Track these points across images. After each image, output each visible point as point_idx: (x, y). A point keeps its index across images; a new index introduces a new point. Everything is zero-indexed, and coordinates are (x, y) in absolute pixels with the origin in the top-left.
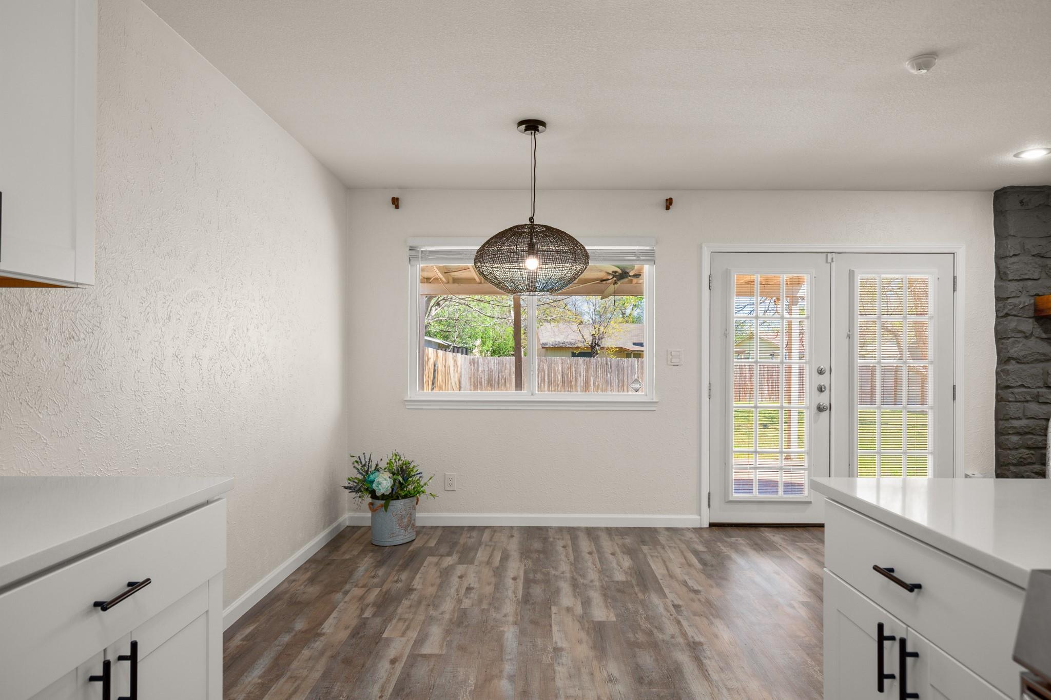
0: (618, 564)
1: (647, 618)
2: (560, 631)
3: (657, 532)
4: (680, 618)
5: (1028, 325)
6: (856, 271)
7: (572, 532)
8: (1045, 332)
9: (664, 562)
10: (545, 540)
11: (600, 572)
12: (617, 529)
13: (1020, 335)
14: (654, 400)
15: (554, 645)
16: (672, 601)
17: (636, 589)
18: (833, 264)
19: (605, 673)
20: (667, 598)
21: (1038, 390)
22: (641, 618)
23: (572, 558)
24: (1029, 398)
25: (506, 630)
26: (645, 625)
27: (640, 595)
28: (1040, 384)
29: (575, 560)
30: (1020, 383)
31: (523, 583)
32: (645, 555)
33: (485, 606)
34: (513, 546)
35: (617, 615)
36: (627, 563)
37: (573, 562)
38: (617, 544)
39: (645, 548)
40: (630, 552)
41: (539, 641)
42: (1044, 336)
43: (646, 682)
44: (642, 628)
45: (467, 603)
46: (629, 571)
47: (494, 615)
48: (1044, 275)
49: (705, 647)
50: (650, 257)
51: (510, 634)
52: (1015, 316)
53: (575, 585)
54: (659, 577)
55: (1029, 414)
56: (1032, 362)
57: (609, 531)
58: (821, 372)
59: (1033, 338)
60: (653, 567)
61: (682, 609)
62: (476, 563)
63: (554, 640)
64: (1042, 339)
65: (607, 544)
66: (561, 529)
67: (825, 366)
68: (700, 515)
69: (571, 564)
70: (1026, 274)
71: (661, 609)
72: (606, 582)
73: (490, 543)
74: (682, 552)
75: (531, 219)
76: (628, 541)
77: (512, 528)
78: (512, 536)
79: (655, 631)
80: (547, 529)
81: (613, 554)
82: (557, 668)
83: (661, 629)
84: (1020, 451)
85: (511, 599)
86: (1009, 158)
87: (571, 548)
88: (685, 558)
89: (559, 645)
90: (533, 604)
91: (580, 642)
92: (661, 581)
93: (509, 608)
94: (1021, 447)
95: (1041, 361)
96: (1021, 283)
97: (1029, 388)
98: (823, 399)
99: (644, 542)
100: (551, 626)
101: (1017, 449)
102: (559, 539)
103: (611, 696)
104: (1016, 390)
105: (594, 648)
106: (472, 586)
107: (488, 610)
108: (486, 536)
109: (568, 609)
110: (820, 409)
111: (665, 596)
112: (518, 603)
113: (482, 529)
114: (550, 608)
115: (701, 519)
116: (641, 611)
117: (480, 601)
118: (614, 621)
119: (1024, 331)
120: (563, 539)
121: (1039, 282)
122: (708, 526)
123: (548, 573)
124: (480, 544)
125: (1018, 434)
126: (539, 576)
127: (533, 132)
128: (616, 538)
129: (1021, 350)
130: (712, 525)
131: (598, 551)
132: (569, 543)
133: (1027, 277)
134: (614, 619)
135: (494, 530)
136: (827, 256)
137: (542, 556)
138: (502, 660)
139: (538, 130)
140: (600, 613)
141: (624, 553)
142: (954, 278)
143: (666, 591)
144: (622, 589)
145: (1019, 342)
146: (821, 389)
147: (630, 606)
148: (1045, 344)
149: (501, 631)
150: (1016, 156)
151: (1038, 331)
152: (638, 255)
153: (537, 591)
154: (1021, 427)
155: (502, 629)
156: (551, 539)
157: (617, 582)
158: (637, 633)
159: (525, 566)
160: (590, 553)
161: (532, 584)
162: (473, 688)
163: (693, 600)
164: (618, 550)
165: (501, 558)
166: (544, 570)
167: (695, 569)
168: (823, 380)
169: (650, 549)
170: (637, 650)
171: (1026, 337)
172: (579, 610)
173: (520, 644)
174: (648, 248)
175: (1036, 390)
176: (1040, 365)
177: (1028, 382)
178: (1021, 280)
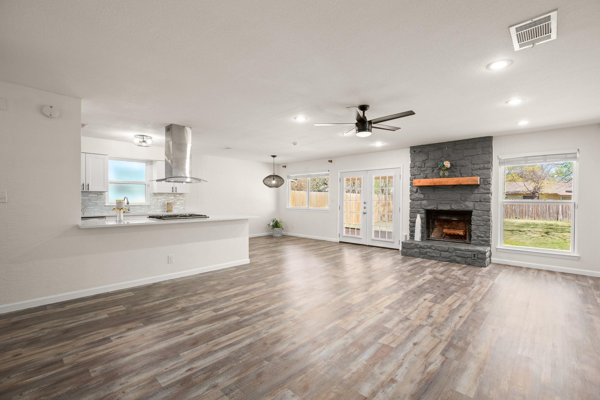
5: (416, 189)
8: (421, 191)
13: (413, 192)
14: (329, 210)
24: (416, 212)
28: (420, 207)
30: (413, 207)
42: (421, 192)
52: (412, 186)
56: (417, 201)
58: (365, 203)
59: (418, 193)
64: (421, 193)
68: (337, 239)
70: (415, 173)
75: (274, 174)
84: (413, 228)
95: (420, 200)
97: (416, 208)
98: (365, 211)
110: (365, 213)
121: (420, 175)
122: (339, 242)
129: (413, 197)
133: (415, 174)
136: (367, 171)
139: (275, 157)
142: (400, 175)
146: (365, 208)
148: (422, 195)
151: (419, 190)
154: (413, 221)
168: (365, 205)
171: (415, 193)
174: (328, 173)
175: (418, 209)
176: (419, 202)
177: (416, 207)
178: (414, 175)
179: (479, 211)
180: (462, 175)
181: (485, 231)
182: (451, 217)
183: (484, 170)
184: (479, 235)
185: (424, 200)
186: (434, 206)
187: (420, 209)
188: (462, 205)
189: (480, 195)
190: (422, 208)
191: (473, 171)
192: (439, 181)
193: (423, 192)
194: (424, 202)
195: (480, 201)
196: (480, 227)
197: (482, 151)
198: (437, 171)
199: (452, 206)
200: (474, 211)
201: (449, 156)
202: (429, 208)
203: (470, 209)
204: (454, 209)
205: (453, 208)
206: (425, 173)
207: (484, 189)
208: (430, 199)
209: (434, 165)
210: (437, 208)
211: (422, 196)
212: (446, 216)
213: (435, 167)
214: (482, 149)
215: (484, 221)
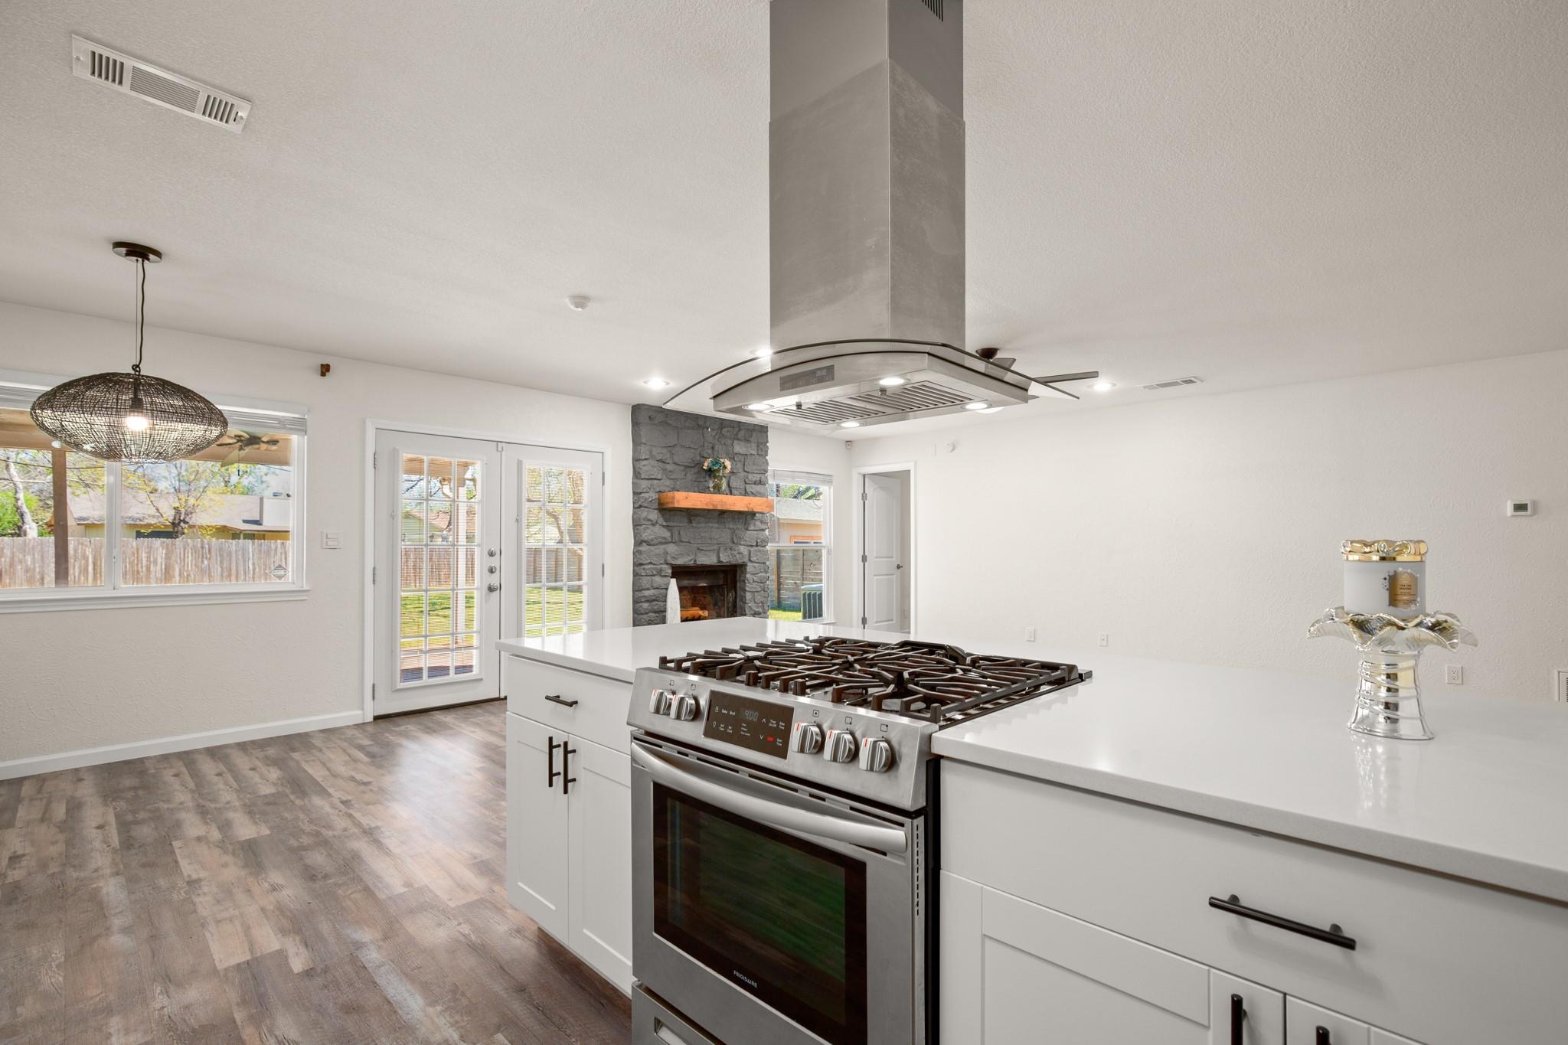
0: (262, 777)
1: (311, 821)
2: (192, 863)
3: (309, 736)
4: (351, 811)
5: (654, 515)
6: (524, 461)
7: (187, 758)
8: (666, 522)
9: (324, 764)
10: (143, 773)
11: (237, 791)
12: (253, 742)
13: (649, 523)
14: (305, 588)
15: (187, 879)
16: (340, 798)
17: (292, 797)
18: (503, 452)
19: (266, 885)
20: (333, 797)
21: (661, 566)
22: (303, 823)
23: (192, 785)
24: (655, 573)
25: (101, 885)
26: (308, 828)
27: (298, 802)
28: (662, 561)
29: (196, 786)
30: (649, 561)
31: (118, 829)
32: (297, 762)
33: (53, 868)
34: (87, 791)
35: (271, 828)
36: (274, 774)
37: (194, 788)
38: (257, 758)
39: (296, 755)
40: (276, 762)
41: (162, 882)
42: (665, 524)
43: (320, 877)
44: (306, 831)
45: (16, 875)
46: (279, 782)
47: (75, 875)
48: (664, 477)
49: (382, 829)
50: (300, 426)
51: (112, 889)
52: (646, 507)
53: (203, 812)
54: (319, 780)
55: (655, 585)
56: (657, 544)
57: (242, 746)
58: (491, 554)
59: (658, 525)
60: (310, 771)
61: (352, 802)
62: (18, 824)
63: (185, 874)
64: (664, 526)
65: (242, 762)
66: (165, 757)
67: (495, 548)
68: (363, 709)
69: (192, 791)
70: (653, 475)
71: (328, 809)
72: (249, 799)
73: (40, 796)
74: (344, 751)
75: (136, 367)
76: (271, 752)
77: (77, 770)
78: (81, 780)
79: (323, 831)
80: (141, 760)
81: (253, 769)
82: (197, 900)
83: (329, 827)
85: (101, 850)
86: (640, 383)
87: (188, 775)
88: (349, 756)
89: (194, 876)
90: (140, 847)
91: (225, 865)
92: (321, 783)
93: (100, 860)
94: (649, 612)
95: (662, 543)
96: (650, 481)
97: (655, 564)
98: (495, 582)
99: (293, 750)
100: (176, 862)
101: (647, 613)
102: (165, 768)
103: (278, 902)
104: (646, 567)
105: (246, 866)
106: (20, 852)
107: (62, 872)
108: (27, 790)
109: (199, 839)
110: (491, 589)
111: (329, 795)
112: (115, 851)
113: (20, 781)
114: (171, 844)
115: (364, 714)
116: (302, 816)
117: (43, 865)
118: (268, 835)
119: (652, 519)
120: (171, 767)
121: (661, 481)
122: (372, 720)
123: (158, 809)
124: (19, 800)
125: (648, 601)
126: (142, 815)
127: (140, 259)
128: (253, 751)
129: (650, 535)
130: (376, 718)
131: (230, 770)
132: (184, 769)
133: (653, 477)
134: (268, 832)
135: (41, 780)
136: (497, 445)
137: (140, 792)
138: (105, 917)
139: (148, 259)
140: (246, 830)
141: (268, 765)
142: (603, 474)
143: (331, 790)
144: (272, 801)
145: (648, 528)
146: (491, 571)
147: (286, 815)
148: (665, 530)
149: (94, 889)
150: (645, 382)
151: (661, 521)
152: (282, 423)
153: (145, 832)
155: (94, 886)
156: (153, 771)
157: (266, 796)
158: (301, 838)
159: (115, 808)
160: (219, 775)
161: (132, 826)
162: (63, 960)
163: (364, 792)
164: (259, 764)
165: (68, 810)
166: (149, 807)
167: (362, 762)
168: (494, 562)
169: (303, 754)
170: (303, 853)
171: (653, 525)
172: (215, 835)
173: (131, 892)
174: (296, 416)
175: (659, 567)
176: (662, 547)
177: (655, 560)
178: (649, 479)
179: (756, 565)
180: (734, 491)
181: (762, 602)
182: (697, 580)
183: (760, 486)
184: (757, 610)
185: (672, 542)
186: (690, 558)
187: (663, 566)
188: (735, 553)
189: (755, 532)
190: (668, 564)
191: (747, 486)
192: (722, 501)
193: (670, 524)
194: (672, 548)
195: (757, 546)
196: (756, 594)
197: (758, 450)
198: (695, 476)
199: (721, 555)
200: (749, 564)
201: (713, 448)
202: (680, 562)
203: (746, 560)
204: (722, 562)
205: (722, 559)
206: (672, 477)
207: (761, 522)
208: (683, 540)
209: (689, 461)
210: (695, 561)
211: (667, 534)
212: (689, 580)
213: (690, 467)
214: (758, 446)
215: (761, 583)
